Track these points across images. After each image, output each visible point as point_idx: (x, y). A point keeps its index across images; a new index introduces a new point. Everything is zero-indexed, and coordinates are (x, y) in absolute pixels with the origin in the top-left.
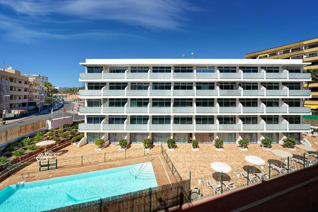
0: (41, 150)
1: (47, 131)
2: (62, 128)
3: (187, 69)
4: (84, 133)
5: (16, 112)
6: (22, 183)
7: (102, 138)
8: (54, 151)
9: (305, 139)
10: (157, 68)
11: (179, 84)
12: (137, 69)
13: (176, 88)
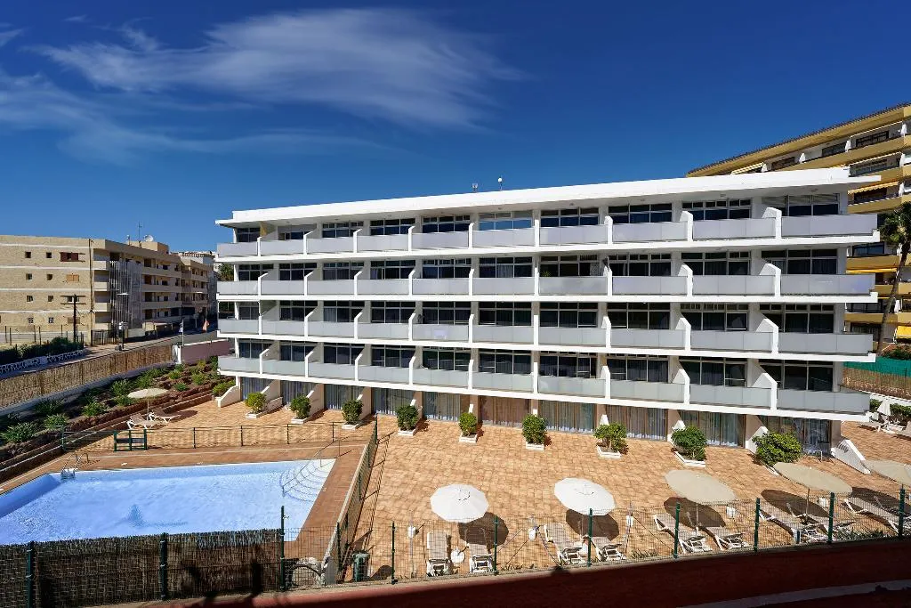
0: (141, 407)
1: (172, 368)
2: (204, 363)
3: (455, 222)
4: (233, 378)
5: (149, 327)
6: (71, 470)
7: (262, 393)
8: (168, 412)
9: (849, 443)
10: (380, 223)
11: (436, 264)
12: (335, 228)
13: (427, 274)
